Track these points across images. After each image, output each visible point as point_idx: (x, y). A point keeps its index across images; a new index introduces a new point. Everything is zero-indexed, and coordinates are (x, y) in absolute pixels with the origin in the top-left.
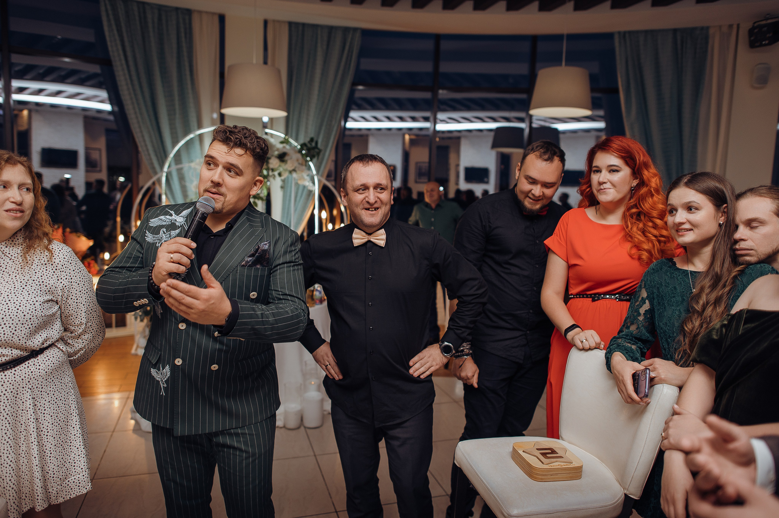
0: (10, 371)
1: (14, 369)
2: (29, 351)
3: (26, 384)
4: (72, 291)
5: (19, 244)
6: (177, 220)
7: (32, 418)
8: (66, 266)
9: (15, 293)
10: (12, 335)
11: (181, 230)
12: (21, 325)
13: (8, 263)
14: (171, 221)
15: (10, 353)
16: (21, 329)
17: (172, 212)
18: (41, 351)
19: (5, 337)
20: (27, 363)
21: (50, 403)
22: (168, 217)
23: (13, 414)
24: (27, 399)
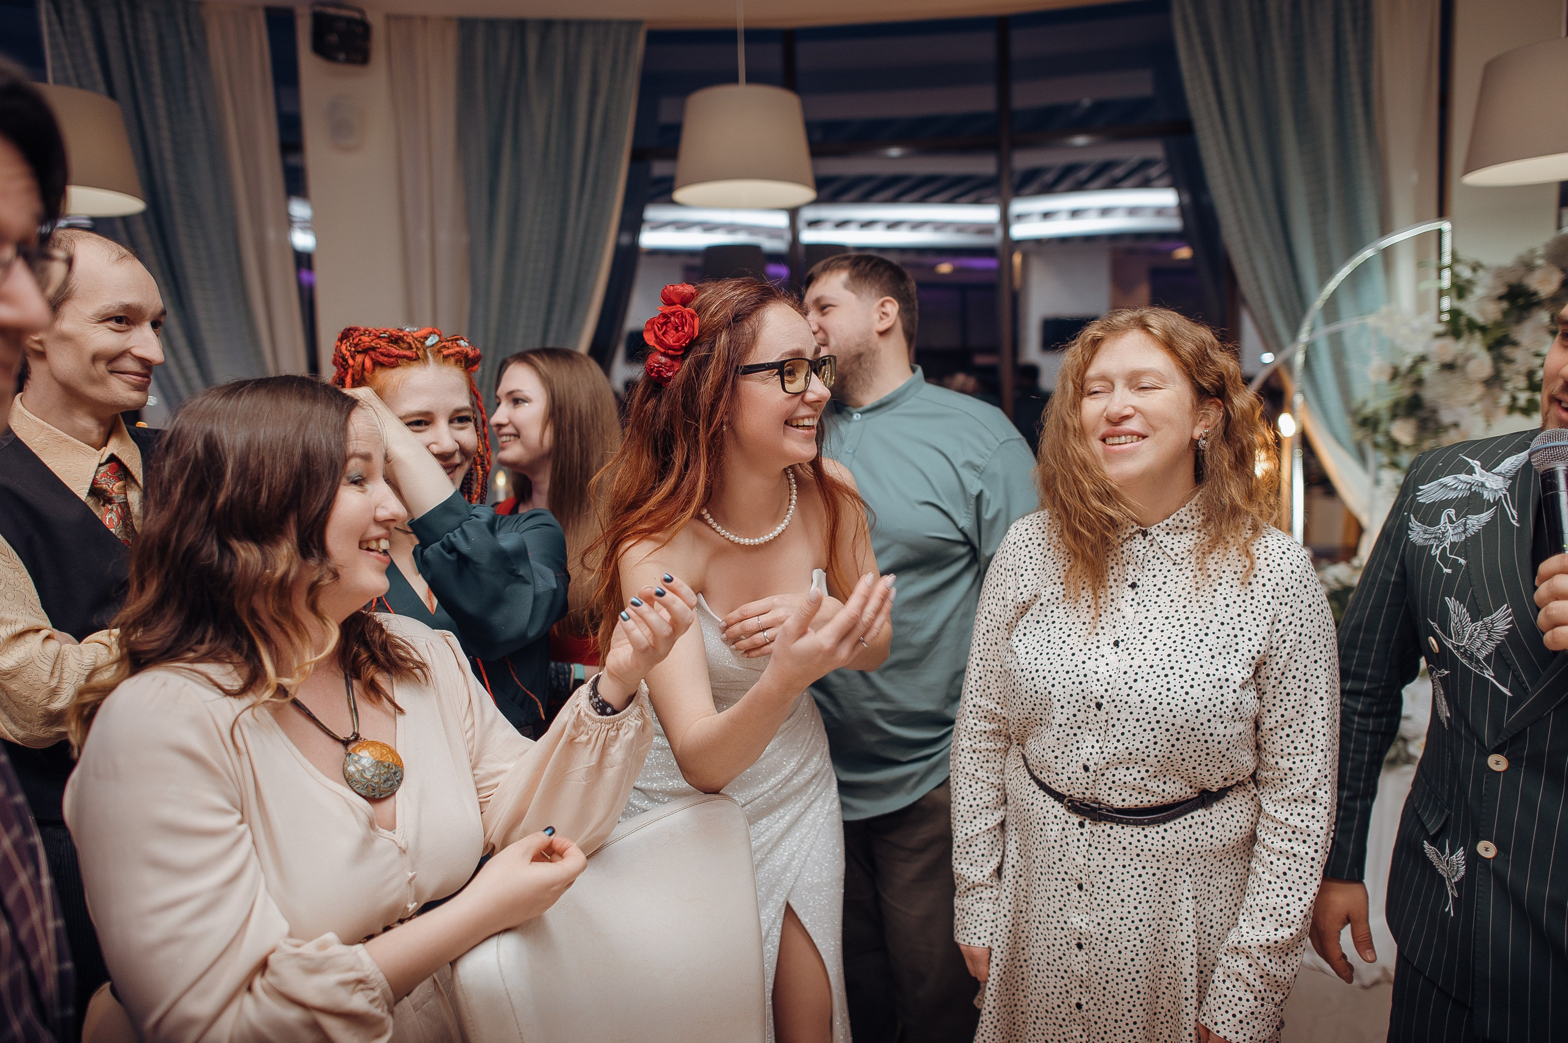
0: (1156, 829)
1: (1163, 827)
2: (1196, 790)
3: (1183, 864)
4: (1297, 658)
5: (1193, 529)
6: (1487, 485)
7: (1191, 943)
8: (1294, 591)
9: (1183, 651)
10: (1171, 749)
11: (1496, 513)
12: (1189, 732)
13: (1169, 571)
14: (1470, 488)
15: (1160, 790)
16: (1188, 739)
17: (1476, 464)
18: (1221, 794)
19: (1157, 750)
20: (1188, 816)
21: (1222, 914)
22: (1463, 477)
23: (1152, 923)
24: (1183, 898)
